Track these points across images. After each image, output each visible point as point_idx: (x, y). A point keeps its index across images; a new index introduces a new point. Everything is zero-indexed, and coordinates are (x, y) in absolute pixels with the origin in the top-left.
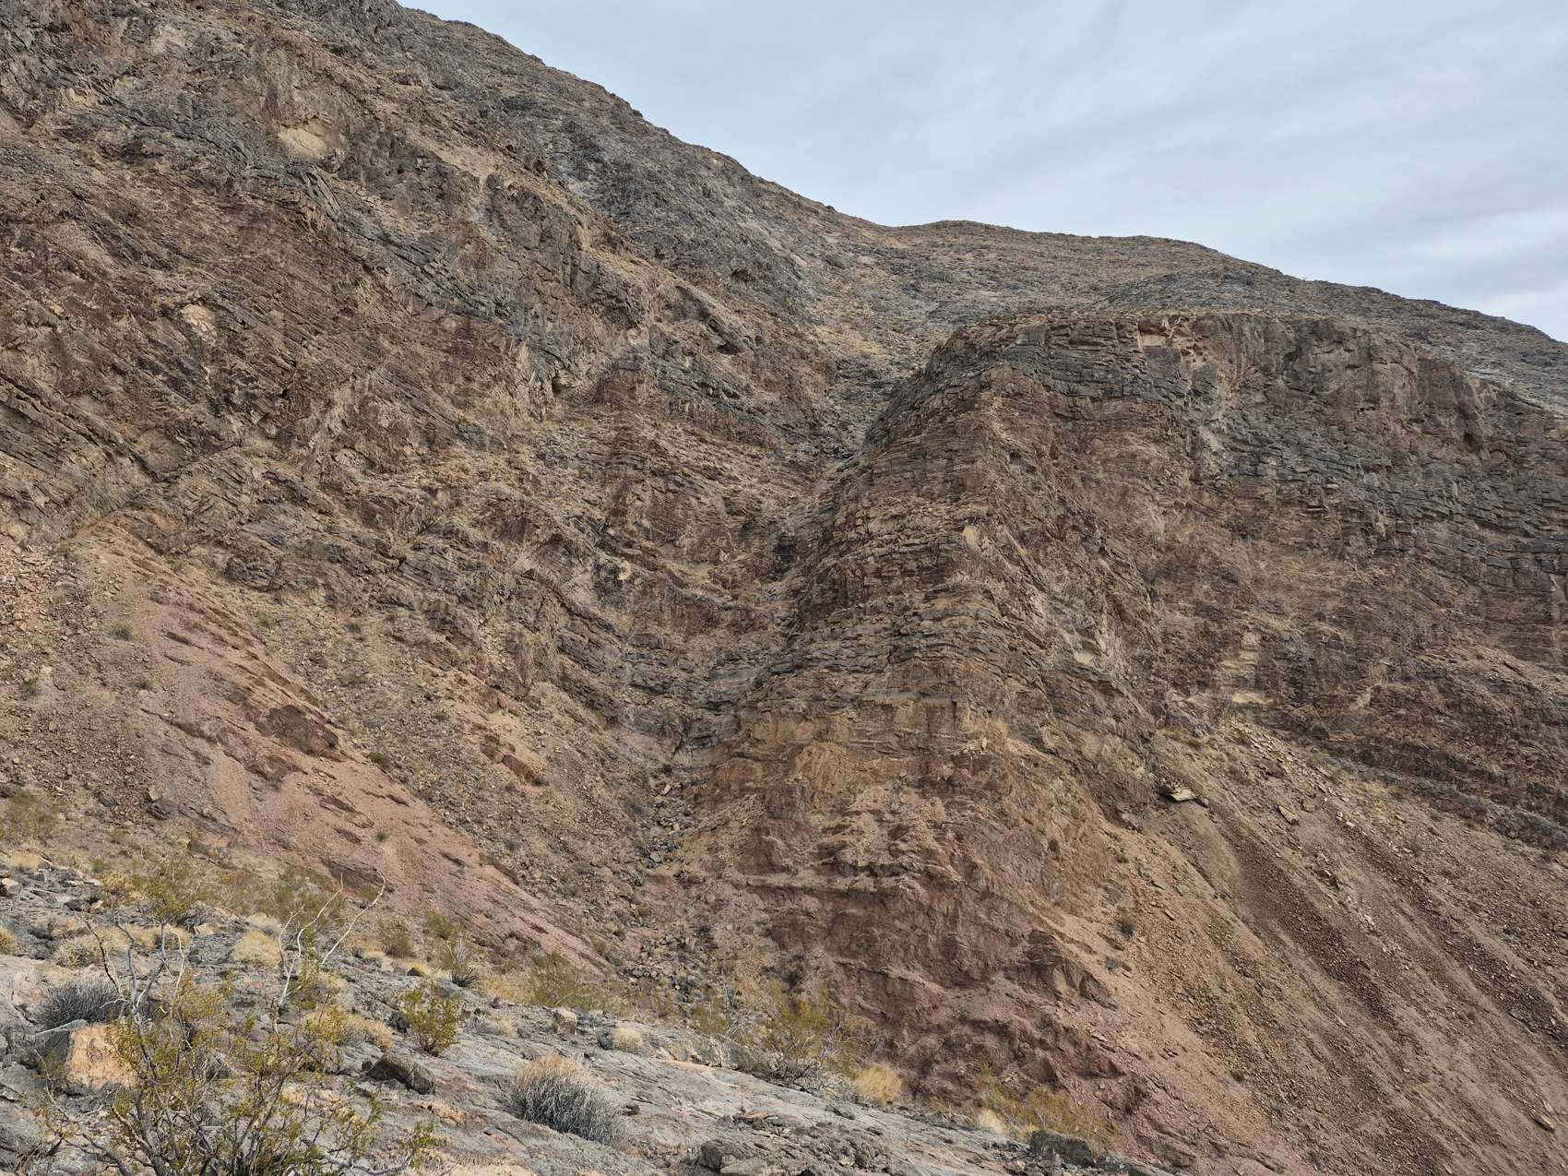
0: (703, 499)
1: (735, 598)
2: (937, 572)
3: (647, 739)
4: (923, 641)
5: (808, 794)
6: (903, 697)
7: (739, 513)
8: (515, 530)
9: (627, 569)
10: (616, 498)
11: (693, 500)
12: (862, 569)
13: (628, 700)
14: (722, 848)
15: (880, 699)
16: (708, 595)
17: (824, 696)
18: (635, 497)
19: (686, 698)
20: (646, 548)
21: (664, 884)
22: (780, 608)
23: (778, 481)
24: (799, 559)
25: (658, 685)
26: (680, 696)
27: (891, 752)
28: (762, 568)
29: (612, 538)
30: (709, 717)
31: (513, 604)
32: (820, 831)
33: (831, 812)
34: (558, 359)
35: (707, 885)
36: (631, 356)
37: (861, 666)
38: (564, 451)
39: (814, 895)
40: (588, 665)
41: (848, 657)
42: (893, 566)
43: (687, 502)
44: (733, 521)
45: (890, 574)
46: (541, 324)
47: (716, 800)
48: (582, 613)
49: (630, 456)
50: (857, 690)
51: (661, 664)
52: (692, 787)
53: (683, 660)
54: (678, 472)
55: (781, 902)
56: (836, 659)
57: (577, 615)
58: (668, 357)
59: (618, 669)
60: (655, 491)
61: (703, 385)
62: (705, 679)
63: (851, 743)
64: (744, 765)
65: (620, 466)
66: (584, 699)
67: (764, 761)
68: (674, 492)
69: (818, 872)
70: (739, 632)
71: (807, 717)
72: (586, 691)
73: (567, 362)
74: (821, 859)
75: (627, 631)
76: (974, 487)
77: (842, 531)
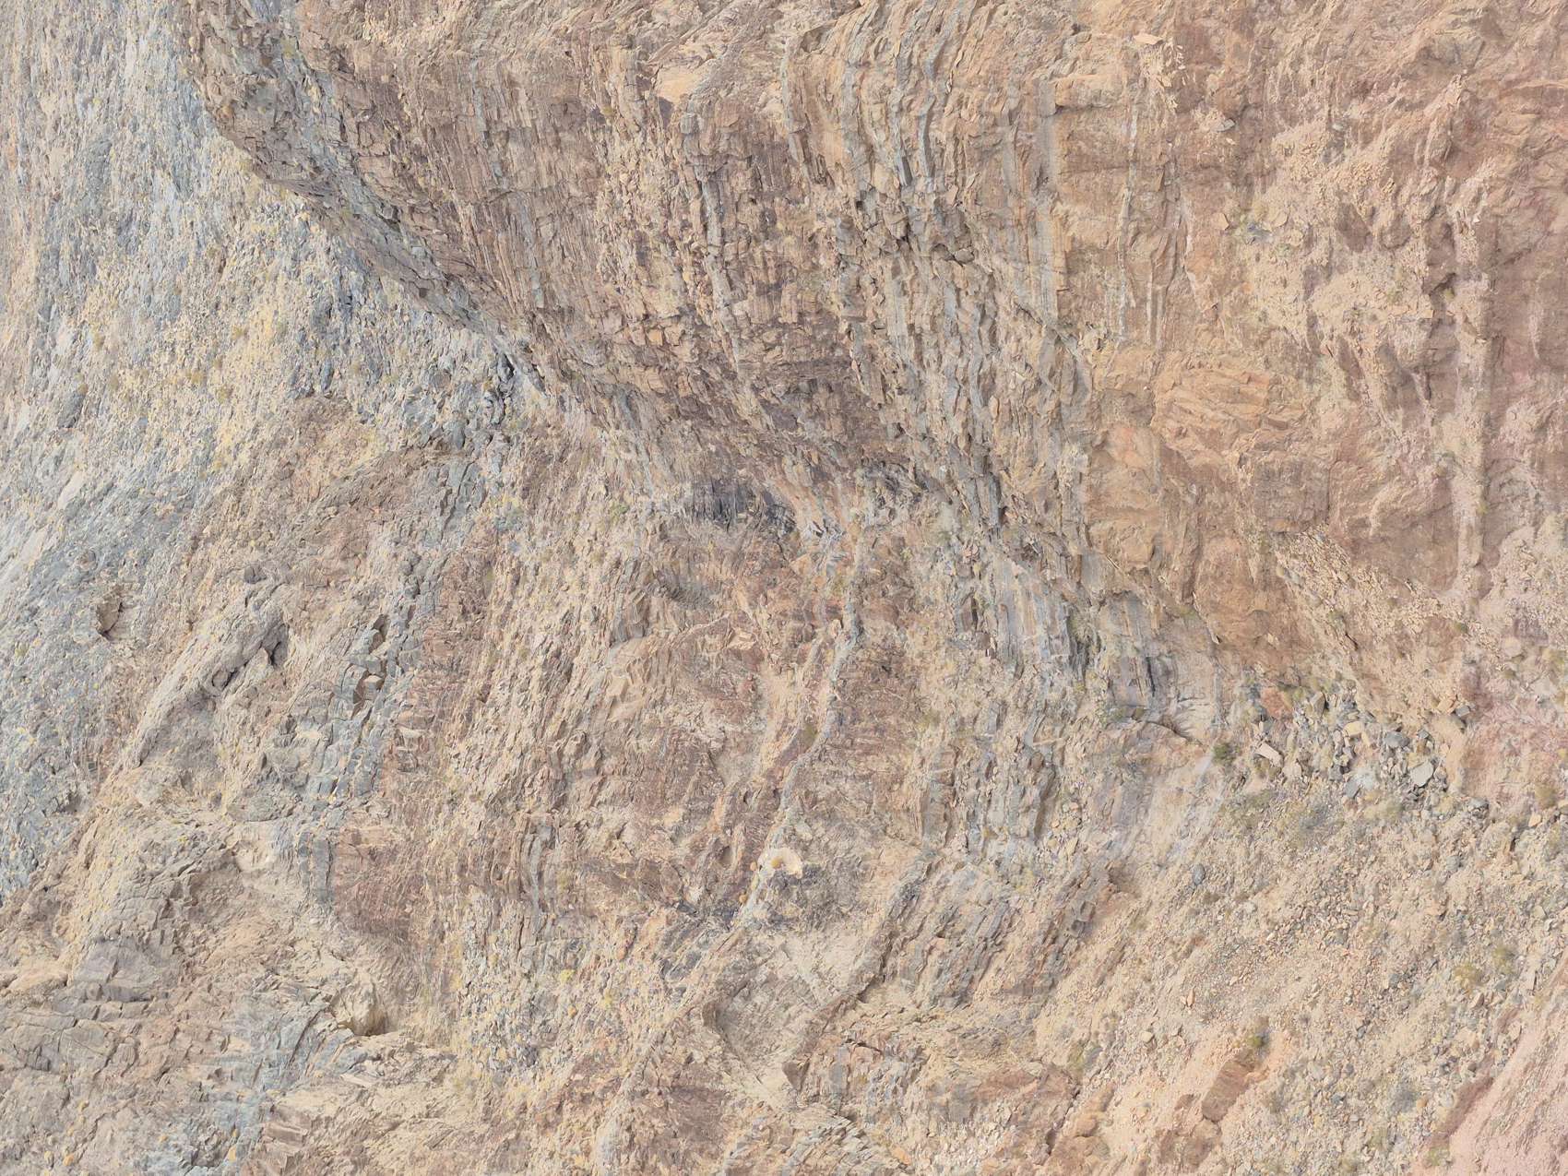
0: (615, 690)
1: (834, 612)
2: (763, 158)
3: (1157, 800)
4: (920, 185)
5: (1271, 435)
6: (1048, 227)
7: (644, 610)
8: (698, 1109)
9: (779, 856)
10: (617, 885)
11: (620, 711)
12: (761, 328)
13: (1070, 846)
14: (1400, 625)
15: (1054, 280)
16: (831, 673)
17: (1050, 405)
18: (616, 842)
19: (1064, 715)
20: (728, 814)
21: (1482, 753)
22: (854, 511)
23: (569, 523)
24: (742, 472)
25: (1034, 779)
26: (1058, 730)
27: (1172, 251)
28: (766, 554)
29: (708, 891)
30: (1105, 662)
31: (862, 1109)
32: (1354, 406)
33: (1311, 381)
34: (311, 1023)
35: (1484, 657)
36: (299, 861)
37: (981, 323)
38: (516, 1005)
39: (1500, 416)
40: (995, 936)
41: (961, 354)
42: (752, 258)
43: (623, 726)
44: (661, 623)
45: (771, 264)
46: (236, 1064)
47: (1292, 642)
48: (879, 953)
49: (524, 858)
50: (1035, 332)
51: (988, 775)
52: (1263, 695)
53: (978, 726)
54: (555, 749)
55: (1517, 489)
56: (965, 381)
57: (883, 966)
58: (299, 779)
59: (1003, 870)
60: (601, 798)
61: (359, 698)
62: (1019, 674)
63: (1154, 341)
64: (1210, 582)
65: (546, 878)
66: (1073, 943)
67: (1200, 537)
68: (602, 758)
69: (1448, 407)
70: (912, 600)
71: (1098, 442)
72: (1054, 941)
73: (318, 1003)
74: (1417, 401)
75: (915, 853)
76: (570, 79)
77: (678, 374)
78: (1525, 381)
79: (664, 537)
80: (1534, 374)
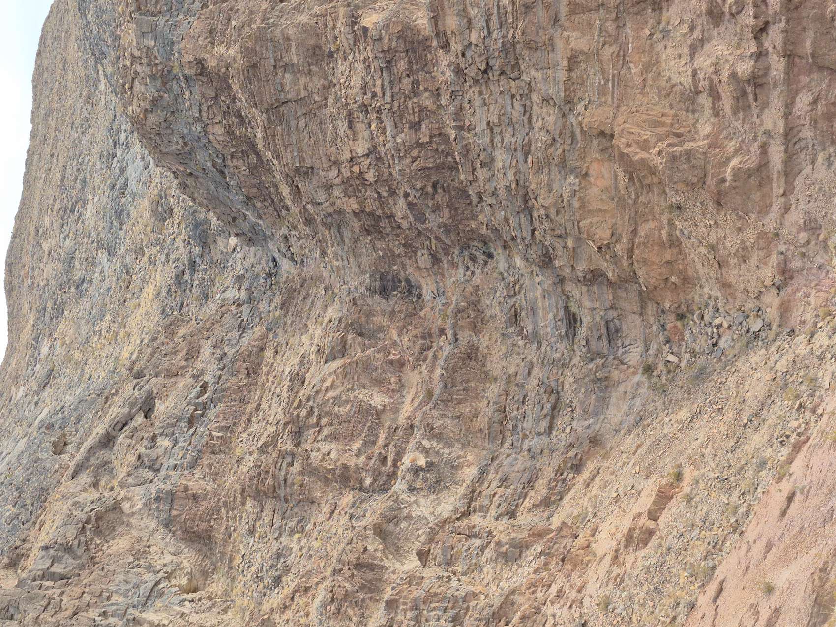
0: (328, 383)
1: (442, 332)
2: (413, 50)
3: (613, 400)
4: (494, 36)
5: (675, 140)
6: (559, 44)
7: (344, 341)
8: (370, 575)
9: (412, 457)
10: (327, 481)
11: (330, 394)
12: (411, 148)
13: (568, 430)
14: (743, 242)
15: (562, 75)
16: (441, 362)
17: (560, 151)
18: (327, 458)
19: (563, 365)
20: (386, 438)
21: (789, 301)
22: (453, 279)
23: (304, 315)
24: (396, 267)
25: (548, 399)
26: (560, 372)
27: (622, 53)
28: (407, 310)
29: (375, 480)
30: (584, 329)
31: (459, 569)
32: (717, 120)
33: (694, 111)
34: (157, 583)
35: (788, 250)
36: (154, 506)
37: (524, 115)
38: (270, 554)
39: (793, 103)
40: (529, 483)
41: (514, 135)
42: (407, 107)
43: (331, 401)
44: (352, 349)
45: (416, 110)
46: (114, 608)
47: (684, 279)
48: (466, 501)
49: (277, 471)
50: (552, 112)
51: (523, 403)
52: (668, 328)
53: (518, 377)
54: (295, 413)
55: (802, 144)
56: (516, 150)
57: (469, 507)
58: (157, 466)
59: (532, 454)
60: (319, 438)
61: (191, 422)
62: (539, 347)
63: (613, 102)
64: (642, 248)
65: (289, 482)
66: (571, 475)
67: (636, 223)
68: (320, 418)
69: (765, 105)
70: (483, 319)
71: (584, 172)
72: (561, 475)
73: (161, 575)
74: (750, 106)
75: (485, 452)
76: (317, 35)
77: (366, 199)
78: (805, 79)
79: (355, 304)
80: (809, 76)
